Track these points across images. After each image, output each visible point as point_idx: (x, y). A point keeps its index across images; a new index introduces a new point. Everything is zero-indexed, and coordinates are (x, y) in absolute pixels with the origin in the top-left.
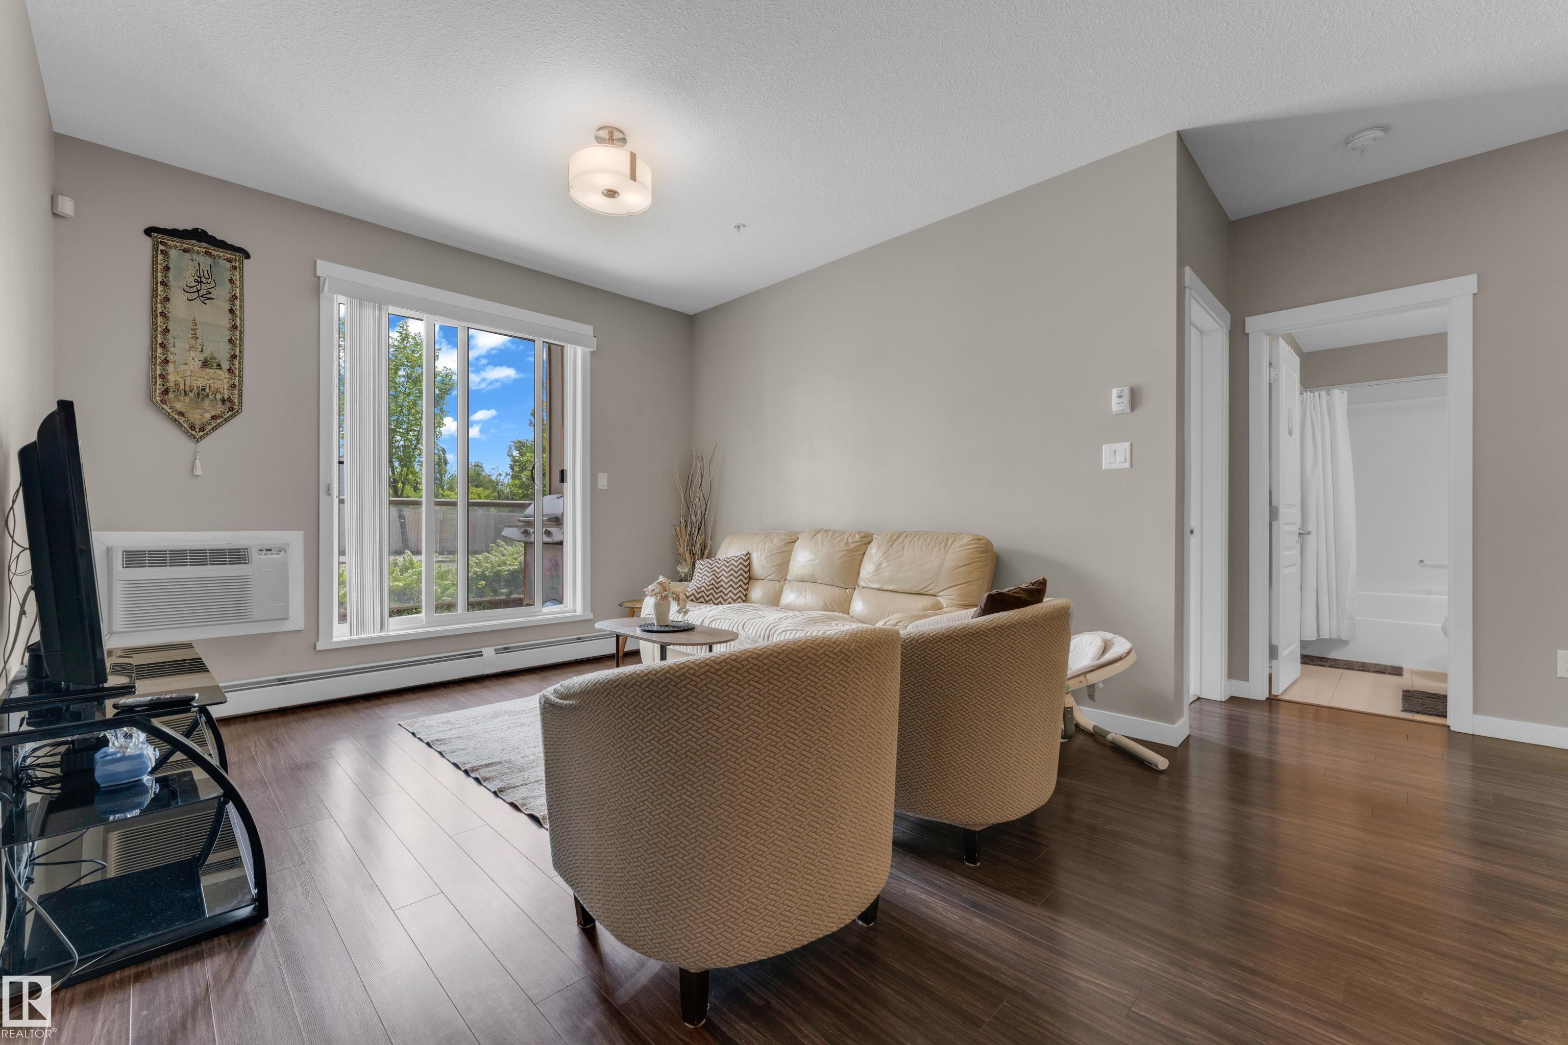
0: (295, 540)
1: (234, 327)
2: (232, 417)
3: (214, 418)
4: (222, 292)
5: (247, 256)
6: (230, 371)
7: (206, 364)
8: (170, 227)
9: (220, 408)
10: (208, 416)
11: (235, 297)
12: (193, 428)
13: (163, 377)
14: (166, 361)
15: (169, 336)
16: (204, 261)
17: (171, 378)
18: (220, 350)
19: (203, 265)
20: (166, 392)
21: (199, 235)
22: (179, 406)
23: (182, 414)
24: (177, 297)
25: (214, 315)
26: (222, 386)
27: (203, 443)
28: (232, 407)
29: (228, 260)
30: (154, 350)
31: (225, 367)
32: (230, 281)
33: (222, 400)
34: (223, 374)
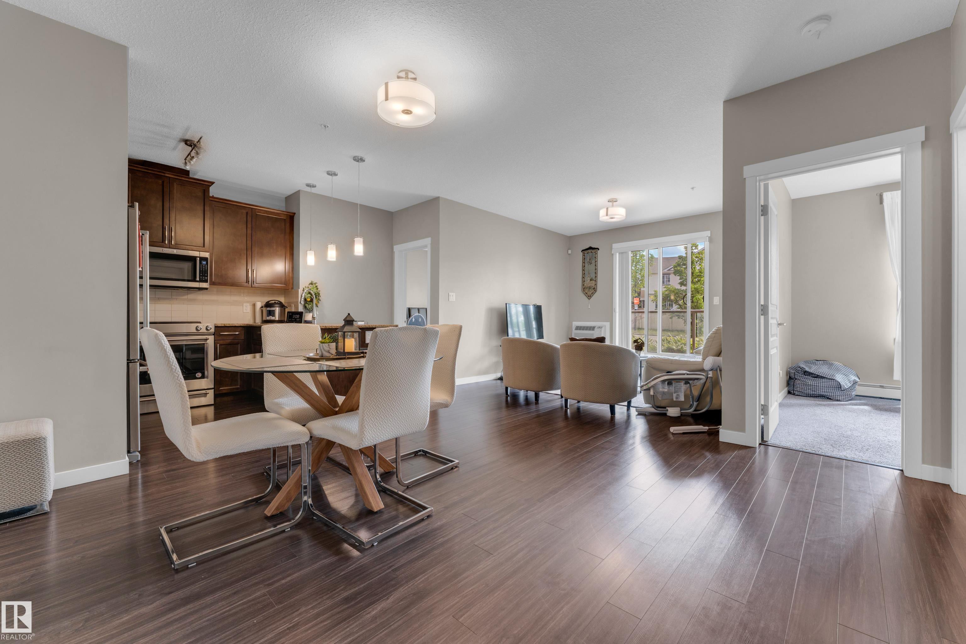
0: (607, 324)
1: (596, 269)
2: (595, 292)
3: (592, 293)
4: (593, 261)
5: (598, 249)
6: (595, 281)
7: (591, 280)
8: (585, 249)
9: (593, 291)
10: (591, 293)
11: (596, 261)
12: (588, 296)
13: (584, 285)
14: (584, 281)
15: (585, 275)
16: (591, 254)
17: (585, 285)
18: (593, 276)
19: (591, 256)
20: (584, 289)
21: (591, 248)
22: (586, 291)
23: (586, 293)
24: (586, 265)
25: (592, 267)
26: (593, 285)
27: (590, 300)
28: (595, 290)
29: (595, 252)
30: (582, 279)
31: (594, 280)
32: (595, 257)
33: (593, 289)
34: (594, 282)
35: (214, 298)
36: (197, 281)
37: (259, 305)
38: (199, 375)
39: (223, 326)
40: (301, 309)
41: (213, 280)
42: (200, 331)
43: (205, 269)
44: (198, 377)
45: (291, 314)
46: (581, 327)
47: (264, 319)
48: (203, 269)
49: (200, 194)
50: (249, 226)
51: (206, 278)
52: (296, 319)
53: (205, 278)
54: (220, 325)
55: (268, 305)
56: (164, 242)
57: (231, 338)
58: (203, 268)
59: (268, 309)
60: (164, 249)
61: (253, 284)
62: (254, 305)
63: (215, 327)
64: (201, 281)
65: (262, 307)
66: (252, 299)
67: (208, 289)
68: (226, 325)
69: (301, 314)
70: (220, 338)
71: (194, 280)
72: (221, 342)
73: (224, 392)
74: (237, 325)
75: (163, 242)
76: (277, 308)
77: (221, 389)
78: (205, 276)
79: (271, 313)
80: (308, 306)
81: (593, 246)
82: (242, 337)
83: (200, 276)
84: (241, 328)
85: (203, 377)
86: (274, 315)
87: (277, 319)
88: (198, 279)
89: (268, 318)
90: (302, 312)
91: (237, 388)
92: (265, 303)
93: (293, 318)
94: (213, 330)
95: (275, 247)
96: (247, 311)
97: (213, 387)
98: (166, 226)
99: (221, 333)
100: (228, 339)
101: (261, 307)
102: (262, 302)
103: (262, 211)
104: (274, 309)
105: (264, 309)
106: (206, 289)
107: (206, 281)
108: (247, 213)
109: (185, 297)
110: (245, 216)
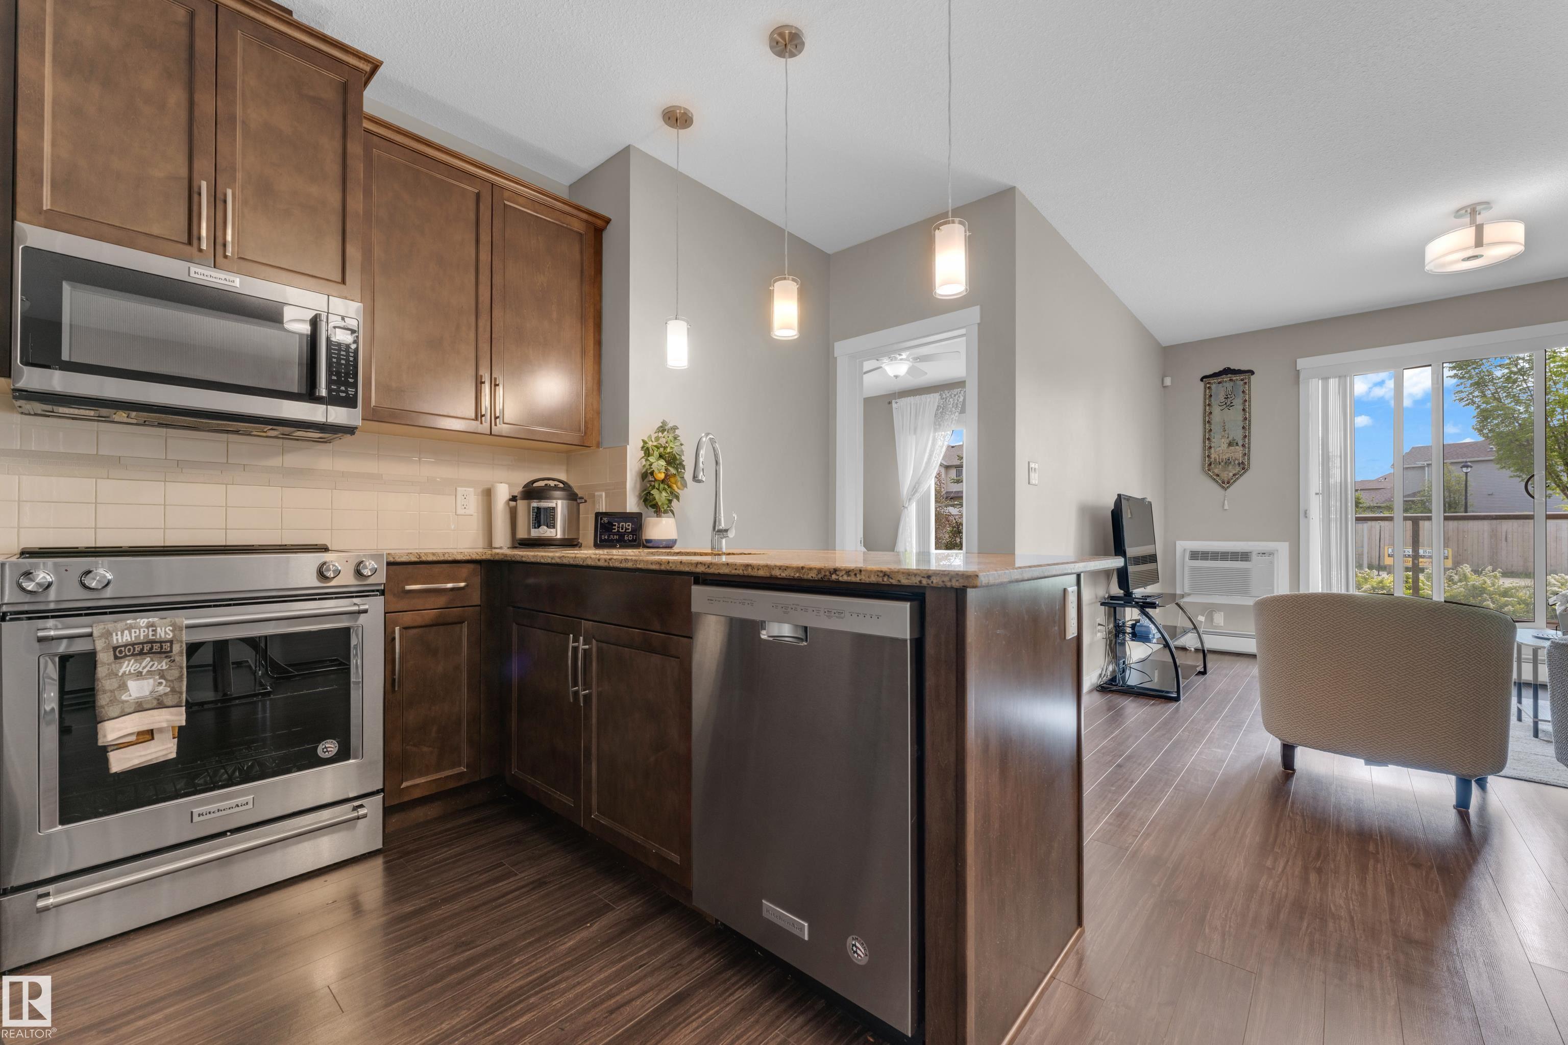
0: (1283, 549)
1: (1246, 419)
2: (1244, 473)
3: (1234, 475)
4: (1238, 402)
5: (1253, 374)
6: (1243, 446)
7: (1230, 444)
8: (1211, 373)
9: (1238, 469)
10: (1231, 474)
11: (1246, 401)
12: (1223, 482)
13: (1209, 456)
14: (1210, 448)
15: (1212, 433)
16: (1229, 385)
17: (1213, 456)
18: (1238, 435)
19: (1230, 389)
20: (1210, 464)
21: (1227, 371)
22: (1216, 471)
23: (1218, 475)
24: (1216, 410)
25: (1235, 415)
26: (1239, 455)
27: (1228, 490)
28: (1244, 467)
29: (1242, 380)
30: (1204, 442)
31: (1240, 443)
32: (1243, 392)
33: (1239, 464)
34: (1239, 448)
35: (369, 466)
36: (319, 400)
37: (502, 493)
38: (329, 747)
39: (414, 559)
40: (632, 505)
41: (373, 403)
42: (332, 583)
43: (347, 360)
44: (327, 755)
45: (606, 520)
46: (1217, 553)
47: (522, 534)
48: (339, 359)
49: (330, 95)
50: (485, 238)
51: (351, 391)
52: (621, 536)
53: (346, 392)
54: (404, 559)
55: (531, 492)
56: (195, 242)
57: (442, 601)
58: (339, 354)
59: (535, 504)
60: (193, 269)
61: (496, 425)
62: (488, 494)
63: (389, 564)
64: (333, 400)
65: (514, 499)
66: (483, 474)
67: (357, 432)
68: (424, 558)
69: (636, 519)
70: (402, 604)
71: (309, 394)
72: (408, 618)
73: (417, 794)
74: (459, 557)
75: (190, 243)
76: (560, 502)
77: (407, 787)
78: (348, 384)
79: (542, 517)
80: (661, 497)
81: (1233, 366)
82: (476, 598)
83: (329, 382)
84: (471, 566)
85: (344, 754)
86: (552, 525)
87: (559, 536)
88: (324, 393)
89: (535, 533)
90: (639, 515)
91: (460, 775)
92: (520, 489)
93: (614, 534)
94: (381, 578)
95: (555, 315)
96: (468, 512)
97: (381, 787)
98: (204, 184)
99: (408, 587)
100: (428, 606)
101: (511, 500)
102: (510, 485)
103: (521, 200)
104: (554, 505)
105: (521, 505)
106: (350, 430)
107: (350, 402)
108: (478, 196)
109: (276, 462)
110: (472, 204)
